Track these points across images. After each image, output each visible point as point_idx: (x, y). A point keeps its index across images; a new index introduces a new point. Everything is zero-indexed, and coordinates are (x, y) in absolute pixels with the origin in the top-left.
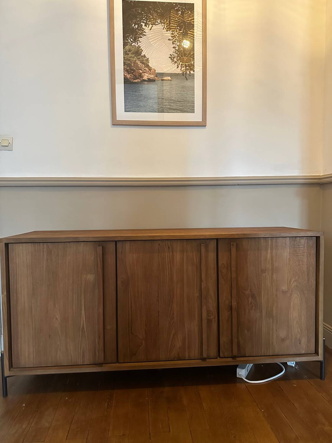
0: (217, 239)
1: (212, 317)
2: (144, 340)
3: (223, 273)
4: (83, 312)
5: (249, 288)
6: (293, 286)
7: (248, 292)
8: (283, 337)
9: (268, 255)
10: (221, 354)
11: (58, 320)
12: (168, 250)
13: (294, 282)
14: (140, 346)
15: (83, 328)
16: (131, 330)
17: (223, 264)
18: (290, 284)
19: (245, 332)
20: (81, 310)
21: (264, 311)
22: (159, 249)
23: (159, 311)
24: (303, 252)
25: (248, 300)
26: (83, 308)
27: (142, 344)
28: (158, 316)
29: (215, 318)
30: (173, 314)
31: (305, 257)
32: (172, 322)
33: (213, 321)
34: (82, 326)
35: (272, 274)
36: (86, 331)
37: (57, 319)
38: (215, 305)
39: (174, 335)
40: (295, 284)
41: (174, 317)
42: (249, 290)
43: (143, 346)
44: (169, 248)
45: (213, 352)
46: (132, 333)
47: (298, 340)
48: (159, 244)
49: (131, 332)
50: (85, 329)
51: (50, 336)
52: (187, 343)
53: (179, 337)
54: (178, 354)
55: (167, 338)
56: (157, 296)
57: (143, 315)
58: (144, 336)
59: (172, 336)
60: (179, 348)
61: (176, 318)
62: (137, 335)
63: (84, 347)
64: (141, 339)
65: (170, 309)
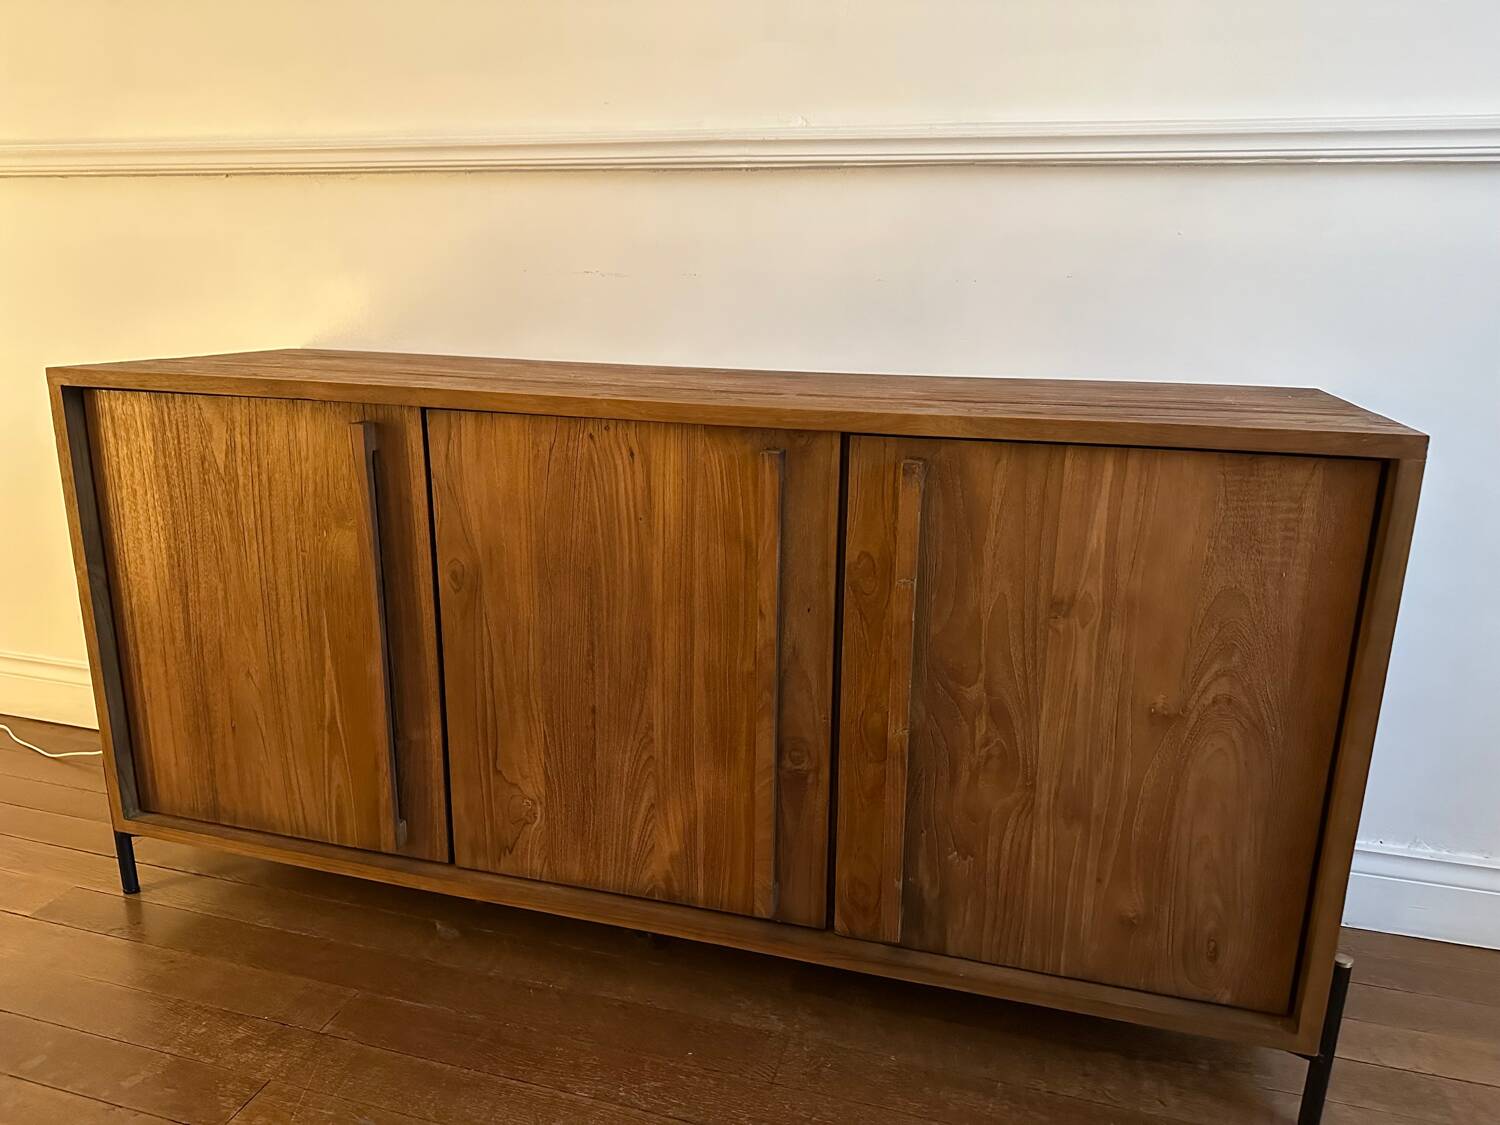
0: (845, 437)
1: (805, 766)
2: (541, 803)
3: (864, 593)
4: (328, 664)
5: (982, 676)
6: (1210, 695)
7: (974, 692)
8: (1131, 915)
9: (1095, 532)
10: (838, 922)
11: (252, 679)
12: (627, 462)
13: (1217, 676)
14: (527, 823)
15: (333, 717)
16: (495, 759)
17: (867, 555)
18: (1196, 684)
19: (950, 857)
20: (321, 656)
21: (1045, 786)
22: (591, 456)
23: (594, 707)
24: (1291, 534)
25: (972, 726)
26: (328, 652)
27: (536, 818)
28: (590, 724)
29: (817, 771)
30: (651, 727)
31: (1298, 561)
32: (645, 757)
33: (810, 781)
34: (328, 714)
35: (1106, 627)
36: (342, 734)
37: (248, 674)
38: (824, 718)
39: (652, 805)
40: (1222, 688)
41: (652, 740)
42: (980, 685)
43: (535, 825)
44: (632, 454)
45: (805, 904)
46: (498, 772)
47: (1206, 941)
48: (591, 436)
49: (495, 763)
50: (339, 725)
51: (234, 728)
52: (701, 846)
53: (671, 819)
54: (668, 880)
55: (625, 814)
56: (588, 651)
57: (535, 713)
58: (541, 789)
59: (643, 809)
60: (672, 858)
61: (658, 745)
62: (514, 781)
63: (339, 786)
64: (530, 799)
65: (637, 706)
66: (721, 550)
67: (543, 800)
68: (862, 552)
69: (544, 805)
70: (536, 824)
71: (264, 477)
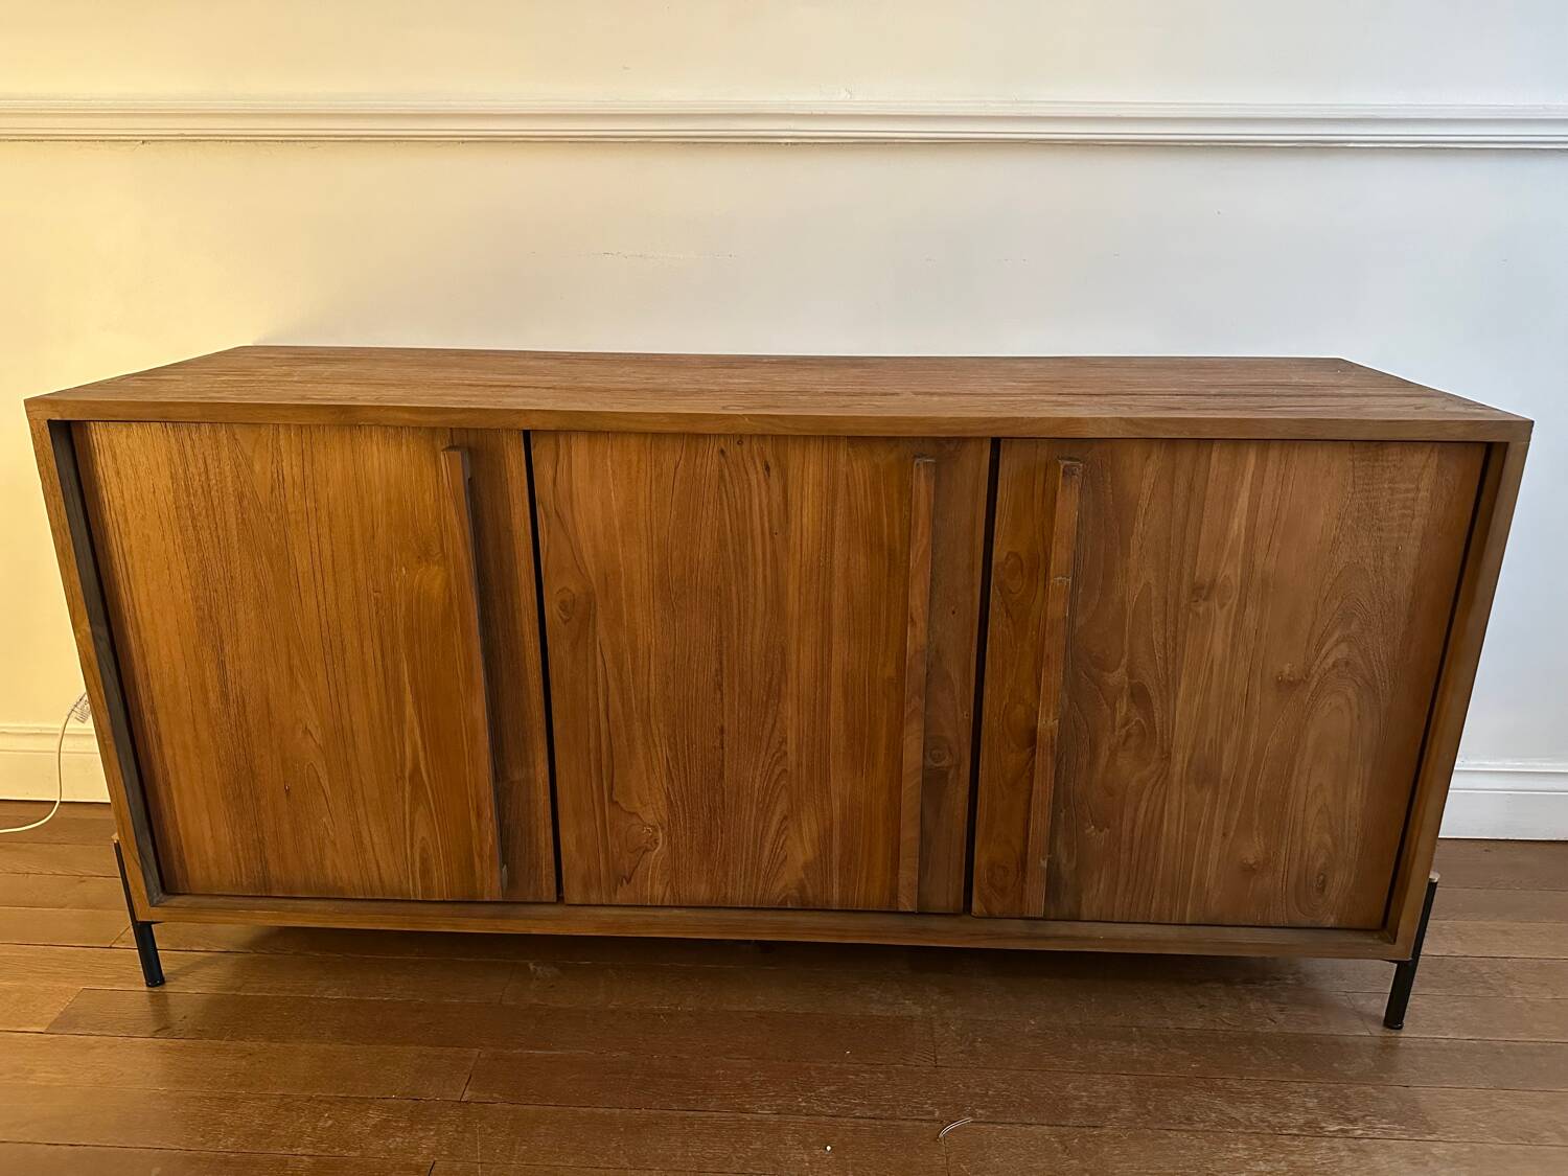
0: (996, 443)
1: (944, 763)
2: (663, 828)
3: (1010, 592)
4: (409, 710)
5: (1124, 661)
6: (1330, 661)
7: (1116, 677)
8: (1251, 862)
9: (1236, 520)
10: (976, 906)
11: (311, 735)
12: (761, 476)
13: (1337, 643)
14: (647, 850)
15: (416, 769)
16: (611, 788)
17: (1016, 555)
18: (1318, 651)
19: (1087, 831)
20: (400, 702)
21: (1179, 757)
22: (721, 471)
23: (722, 726)
24: (1409, 512)
25: (1114, 710)
26: (409, 698)
27: (657, 844)
28: (717, 744)
29: (958, 767)
30: (784, 741)
31: (1413, 534)
32: (777, 771)
33: (950, 777)
34: (409, 765)
35: (1242, 606)
36: (427, 783)
37: (306, 731)
38: (965, 715)
39: (785, 818)
40: (1342, 651)
41: (786, 753)
42: (1122, 670)
43: (656, 852)
44: (768, 468)
45: (946, 893)
46: (614, 803)
47: (1316, 875)
48: (722, 452)
49: (610, 795)
50: (424, 774)
51: (288, 791)
52: (837, 851)
53: (805, 828)
54: (802, 888)
55: (756, 831)
56: (716, 670)
57: (657, 739)
58: (663, 815)
59: (774, 823)
60: (806, 867)
61: (792, 758)
62: (632, 810)
63: (423, 838)
64: (650, 826)
65: (770, 721)
66: (862, 560)
67: (666, 825)
68: (1009, 553)
69: (667, 829)
70: (658, 848)
71: (323, 514)
